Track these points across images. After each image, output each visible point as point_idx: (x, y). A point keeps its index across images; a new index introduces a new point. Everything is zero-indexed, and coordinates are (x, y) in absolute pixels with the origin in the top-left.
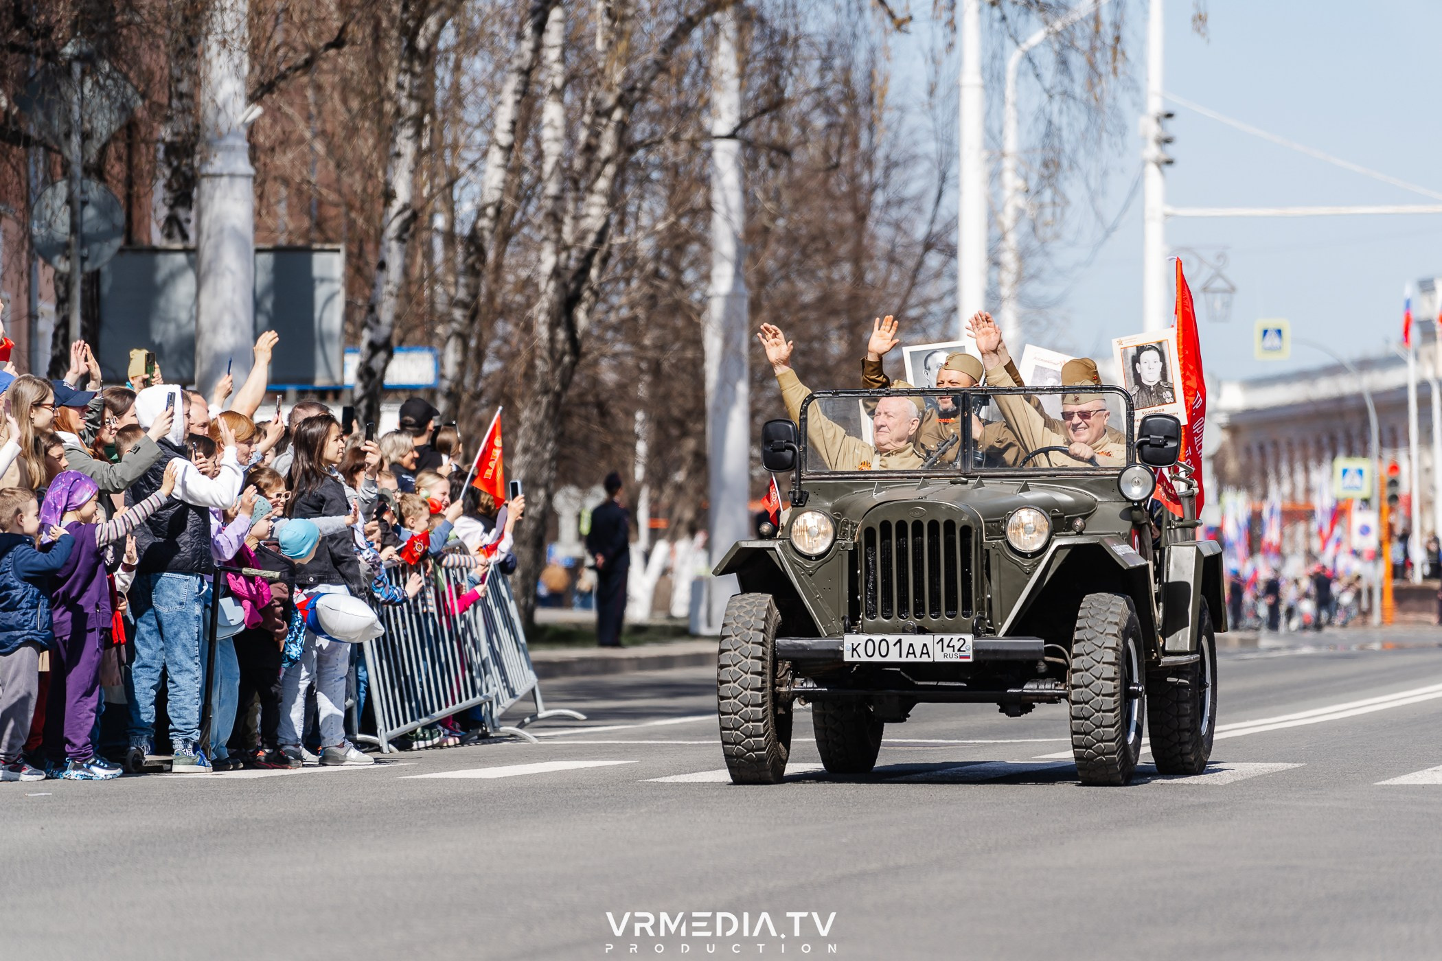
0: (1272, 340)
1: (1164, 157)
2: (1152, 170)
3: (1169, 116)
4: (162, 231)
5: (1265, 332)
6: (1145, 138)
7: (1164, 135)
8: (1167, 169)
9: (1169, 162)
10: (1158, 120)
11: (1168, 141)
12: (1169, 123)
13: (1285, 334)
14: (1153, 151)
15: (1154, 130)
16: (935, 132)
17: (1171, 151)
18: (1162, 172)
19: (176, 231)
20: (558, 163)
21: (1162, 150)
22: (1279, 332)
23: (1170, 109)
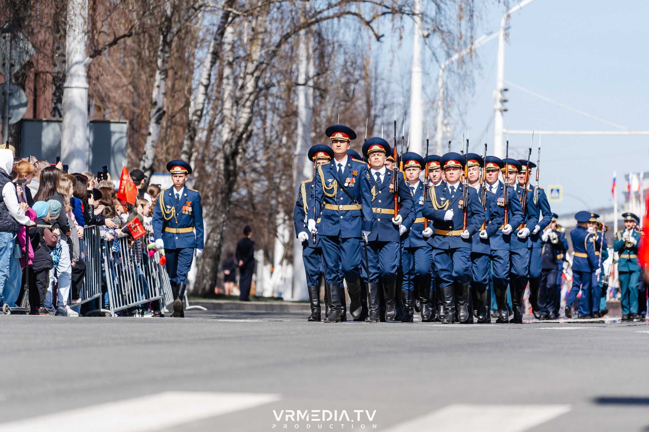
0: (555, 194)
1: (503, 108)
2: (498, 113)
3: (506, 90)
4: (51, 113)
5: (552, 190)
6: (495, 100)
7: (504, 99)
8: (505, 113)
9: (505, 110)
10: (501, 92)
11: (505, 101)
12: (506, 93)
13: (561, 191)
14: (499, 105)
15: (499, 96)
16: (403, 93)
17: (506, 105)
18: (502, 115)
19: (57, 114)
20: (229, 94)
21: (503, 105)
22: (558, 190)
23: (506, 87)
